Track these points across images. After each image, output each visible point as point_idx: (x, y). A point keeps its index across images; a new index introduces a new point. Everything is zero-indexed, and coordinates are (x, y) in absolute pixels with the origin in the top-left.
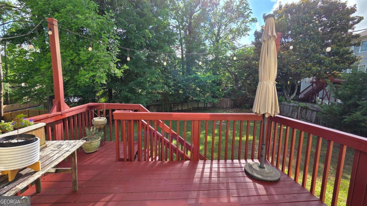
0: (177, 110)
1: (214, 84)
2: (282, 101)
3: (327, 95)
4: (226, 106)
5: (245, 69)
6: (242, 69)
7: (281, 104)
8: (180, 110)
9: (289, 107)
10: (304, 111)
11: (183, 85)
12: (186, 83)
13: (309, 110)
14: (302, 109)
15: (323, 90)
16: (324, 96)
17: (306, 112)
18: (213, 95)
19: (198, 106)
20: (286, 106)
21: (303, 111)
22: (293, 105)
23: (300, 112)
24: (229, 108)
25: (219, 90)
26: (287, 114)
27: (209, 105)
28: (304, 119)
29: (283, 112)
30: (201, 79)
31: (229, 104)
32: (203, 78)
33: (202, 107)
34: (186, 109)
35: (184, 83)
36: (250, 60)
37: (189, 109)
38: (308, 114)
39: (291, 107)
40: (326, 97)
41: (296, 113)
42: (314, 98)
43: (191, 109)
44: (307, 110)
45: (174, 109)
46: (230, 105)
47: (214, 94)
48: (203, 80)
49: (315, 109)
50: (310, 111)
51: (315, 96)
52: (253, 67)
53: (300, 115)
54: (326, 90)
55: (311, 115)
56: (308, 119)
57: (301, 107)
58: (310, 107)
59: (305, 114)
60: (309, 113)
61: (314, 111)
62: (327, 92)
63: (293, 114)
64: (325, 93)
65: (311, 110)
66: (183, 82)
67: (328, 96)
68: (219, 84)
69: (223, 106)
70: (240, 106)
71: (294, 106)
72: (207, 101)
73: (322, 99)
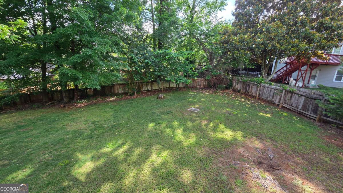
0: (146, 89)
1: (188, 62)
2: (262, 83)
3: (302, 76)
4: (199, 86)
5: (223, 44)
6: (219, 44)
7: (261, 86)
8: (150, 90)
9: (270, 89)
10: (289, 95)
11: (151, 62)
12: (154, 59)
13: (295, 95)
14: (286, 93)
15: (298, 71)
16: (299, 77)
17: (291, 97)
18: (185, 74)
19: (170, 86)
20: (267, 88)
21: (287, 95)
22: (275, 88)
23: (284, 96)
24: (202, 88)
25: (191, 69)
26: (267, 97)
27: (181, 85)
28: (288, 104)
29: (262, 95)
30: (173, 55)
31: (202, 83)
32: (174, 54)
33: (174, 87)
34: (156, 89)
35: (153, 59)
36: (230, 34)
37: (159, 89)
38: (293, 99)
39: (273, 90)
40: (301, 78)
41: (278, 98)
42: (287, 79)
43: (162, 89)
44: (293, 94)
45: (143, 89)
46: (203, 86)
47: (187, 73)
48: (175, 56)
49: (304, 94)
50: (297, 96)
51: (289, 77)
52: (233, 42)
53: (283, 99)
54: (302, 71)
55: (297, 100)
56: (293, 105)
57: (286, 91)
58: (296, 90)
59: (289, 98)
60: (295, 98)
61: (302, 95)
62: (302, 73)
63: (275, 98)
64: (300, 75)
65: (298, 94)
66: (151, 58)
67: (304, 77)
68: (192, 62)
69: (196, 86)
70: (214, 87)
71: (277, 89)
72: (179, 81)
73: (296, 80)
